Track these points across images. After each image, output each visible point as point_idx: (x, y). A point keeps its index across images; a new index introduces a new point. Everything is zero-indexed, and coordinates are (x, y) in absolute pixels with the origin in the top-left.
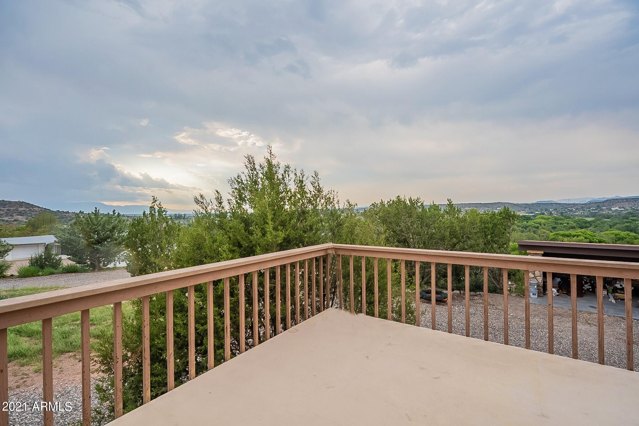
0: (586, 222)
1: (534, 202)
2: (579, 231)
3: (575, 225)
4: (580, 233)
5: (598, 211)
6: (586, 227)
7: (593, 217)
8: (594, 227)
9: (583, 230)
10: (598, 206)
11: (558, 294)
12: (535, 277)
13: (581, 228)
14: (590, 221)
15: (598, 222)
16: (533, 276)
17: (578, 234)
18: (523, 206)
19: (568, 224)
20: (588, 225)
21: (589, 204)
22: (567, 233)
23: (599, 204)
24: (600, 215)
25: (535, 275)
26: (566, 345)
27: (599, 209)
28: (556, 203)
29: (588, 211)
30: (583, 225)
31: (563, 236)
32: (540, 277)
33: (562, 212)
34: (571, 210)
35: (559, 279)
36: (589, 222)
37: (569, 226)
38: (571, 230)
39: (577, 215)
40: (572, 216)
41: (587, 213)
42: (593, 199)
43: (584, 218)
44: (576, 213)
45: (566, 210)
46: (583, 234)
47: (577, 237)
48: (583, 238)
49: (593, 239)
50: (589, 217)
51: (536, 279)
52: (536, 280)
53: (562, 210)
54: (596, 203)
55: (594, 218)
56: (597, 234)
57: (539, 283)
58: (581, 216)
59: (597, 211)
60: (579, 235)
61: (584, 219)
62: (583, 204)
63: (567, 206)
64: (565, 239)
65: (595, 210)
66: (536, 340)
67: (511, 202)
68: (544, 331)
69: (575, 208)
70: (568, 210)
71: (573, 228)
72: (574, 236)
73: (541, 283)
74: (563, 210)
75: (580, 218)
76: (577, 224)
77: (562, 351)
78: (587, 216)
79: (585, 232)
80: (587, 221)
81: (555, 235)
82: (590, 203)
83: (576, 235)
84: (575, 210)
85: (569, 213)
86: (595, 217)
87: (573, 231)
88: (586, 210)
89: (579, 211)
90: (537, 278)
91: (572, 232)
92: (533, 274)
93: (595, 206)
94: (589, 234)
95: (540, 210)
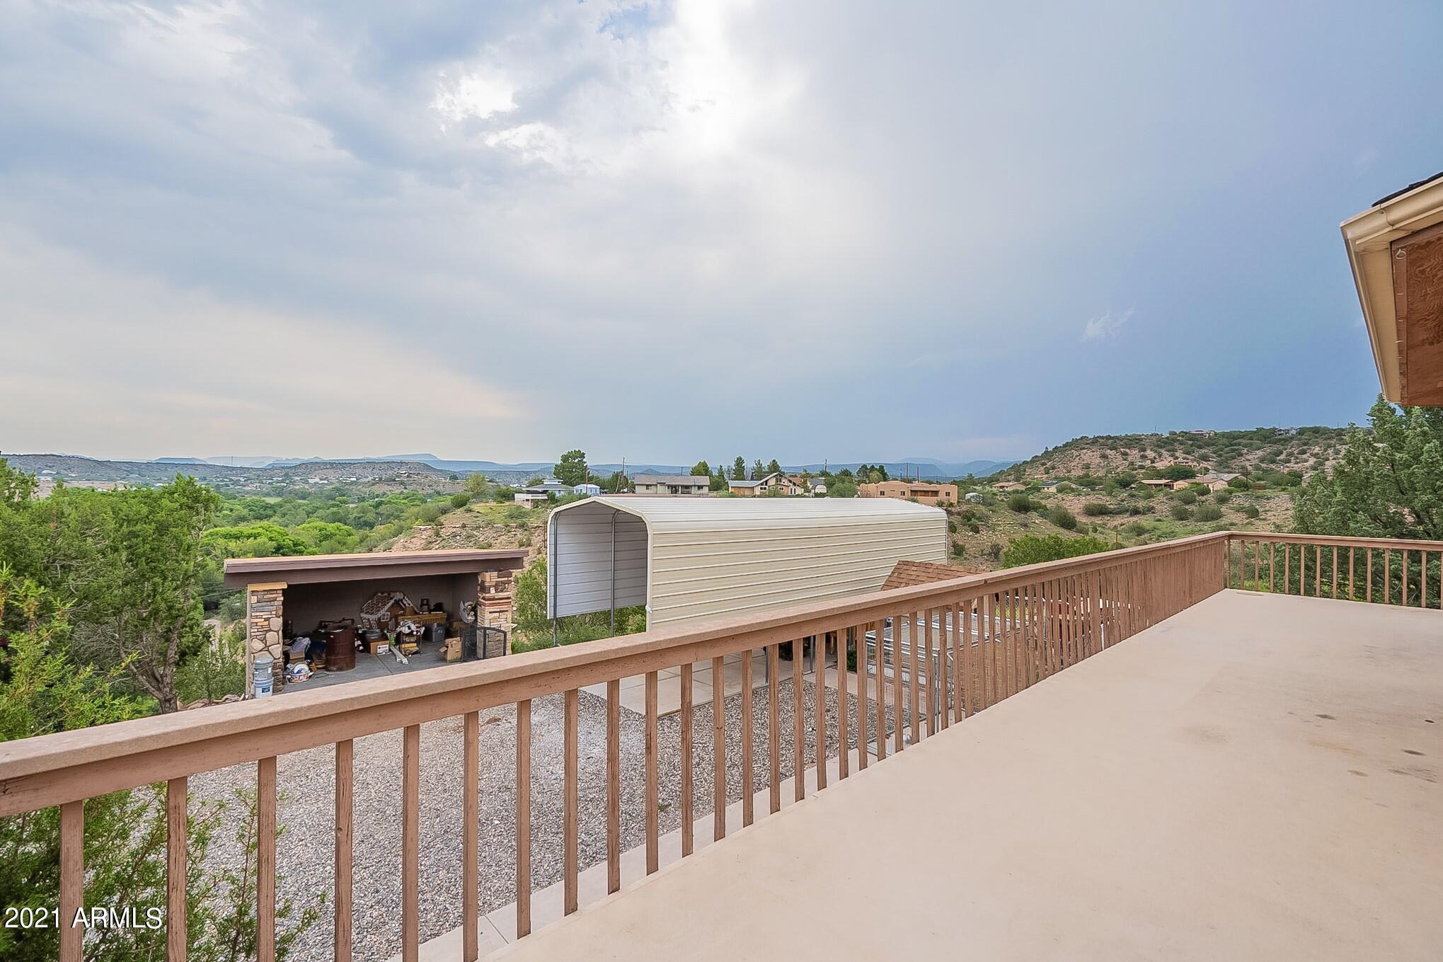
0: (266, 507)
1: (153, 459)
2: (257, 526)
3: (245, 512)
4: (260, 530)
5: (287, 484)
6: (268, 517)
7: (279, 495)
8: (280, 515)
9: (265, 523)
10: (286, 475)
11: (311, 674)
12: (267, 648)
13: (260, 518)
14: (273, 505)
15: (288, 506)
16: (261, 646)
17: (256, 531)
18: (124, 468)
19: (231, 510)
20: (269, 512)
21: (270, 469)
22: (235, 530)
23: (289, 471)
24: (290, 492)
25: (266, 644)
26: (377, 784)
27: (288, 481)
28: (204, 465)
29: (269, 483)
30: (263, 513)
31: (225, 538)
32: (278, 645)
33: (218, 485)
34: (237, 480)
35: (308, 639)
36: (272, 507)
37: (236, 516)
38: (242, 524)
39: (248, 493)
40: (238, 493)
41: (267, 489)
42: (277, 460)
43: (264, 498)
44: (247, 488)
45: (226, 480)
46: (267, 531)
47: (255, 538)
48: (266, 540)
49: (284, 541)
50: (271, 496)
51: (268, 650)
52: (268, 655)
53: (218, 480)
54: (283, 468)
55: (280, 499)
56: (290, 530)
57: (275, 659)
58: (255, 494)
59: (285, 485)
60: (259, 534)
61: (264, 501)
62: (260, 469)
63: (229, 472)
64: (230, 544)
65: (282, 481)
66: (317, 801)
67: (88, 457)
68: (322, 771)
69: (245, 477)
70: (231, 480)
71: (242, 519)
72: (248, 537)
73: (279, 658)
74: (221, 481)
75: (255, 497)
76: (250, 511)
77: (378, 801)
78: (268, 495)
79: (270, 527)
80: (267, 504)
81: (210, 538)
82: (273, 468)
83: (251, 534)
84: (245, 481)
85: (232, 486)
86: (281, 496)
87: (247, 525)
88: (264, 482)
89: (251, 483)
90: (270, 648)
91: (244, 528)
92: (262, 641)
93: (281, 474)
94: (276, 531)
95: (166, 479)
